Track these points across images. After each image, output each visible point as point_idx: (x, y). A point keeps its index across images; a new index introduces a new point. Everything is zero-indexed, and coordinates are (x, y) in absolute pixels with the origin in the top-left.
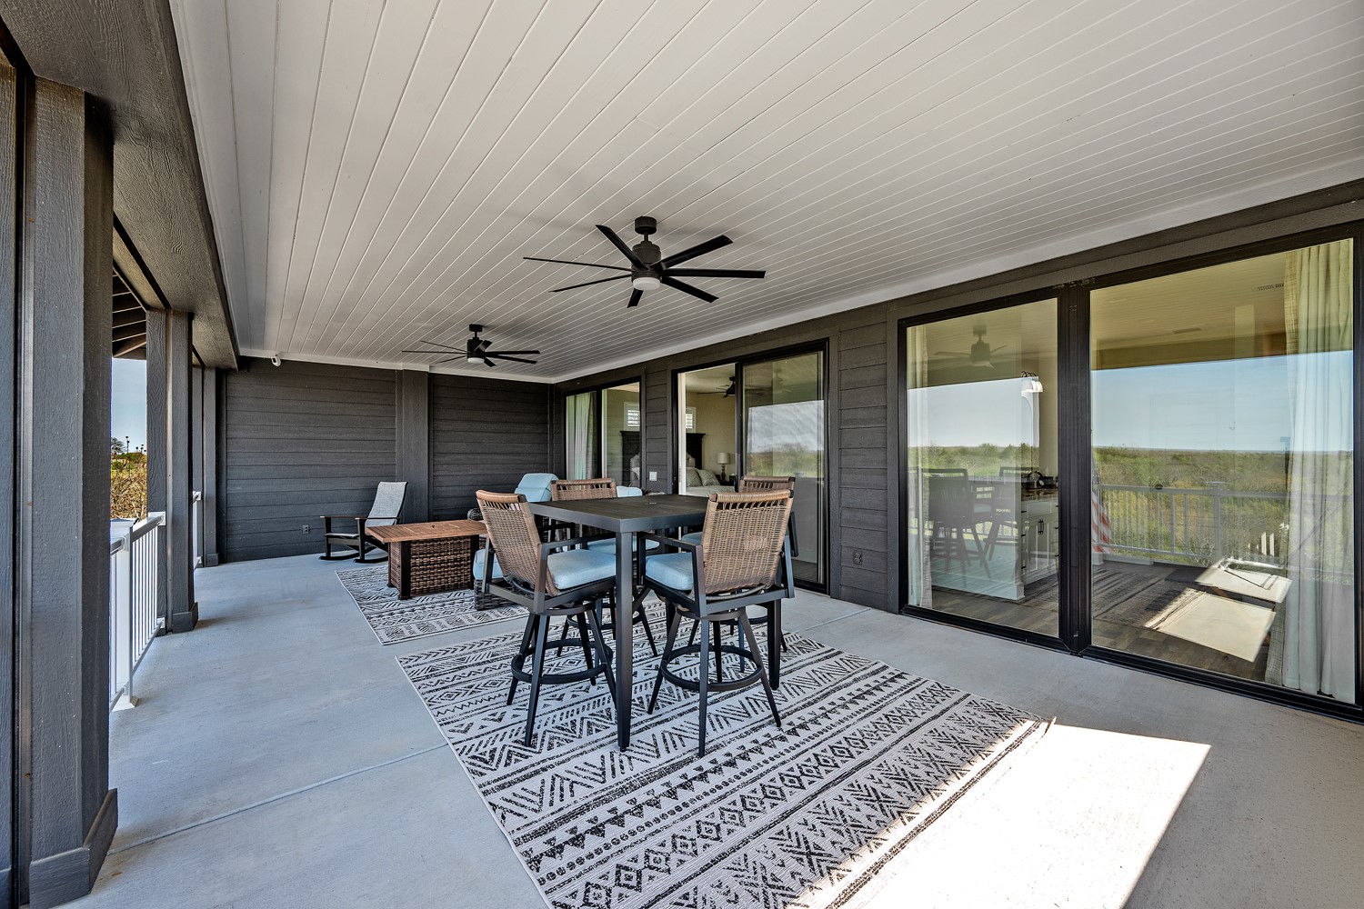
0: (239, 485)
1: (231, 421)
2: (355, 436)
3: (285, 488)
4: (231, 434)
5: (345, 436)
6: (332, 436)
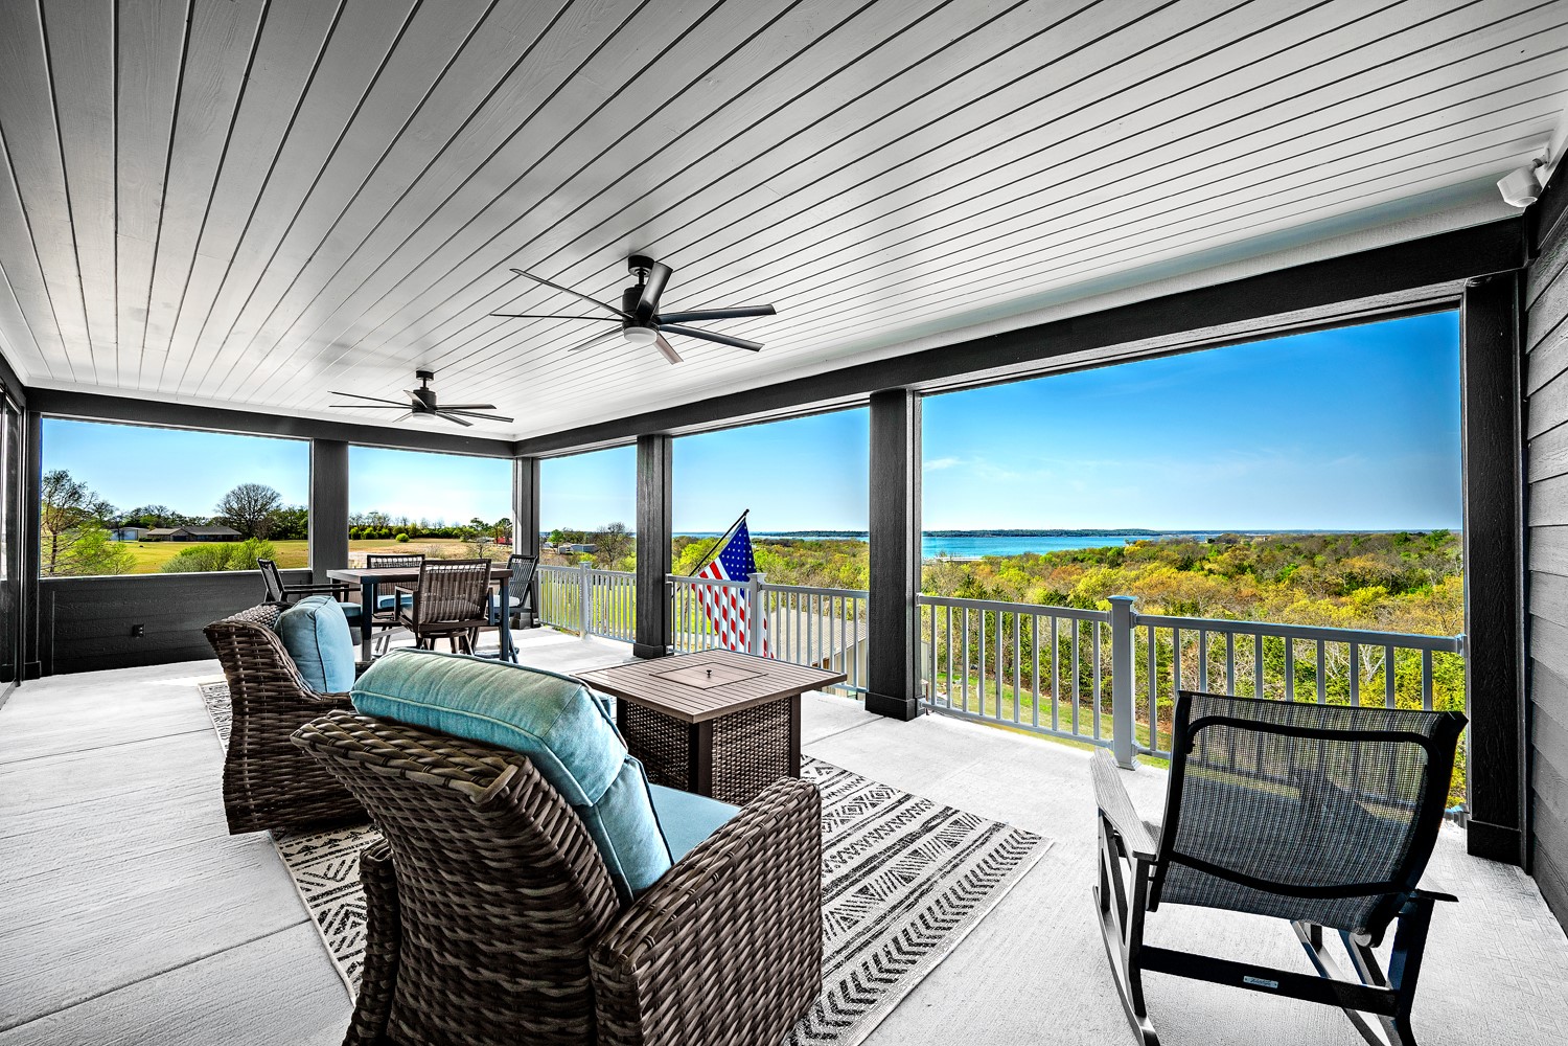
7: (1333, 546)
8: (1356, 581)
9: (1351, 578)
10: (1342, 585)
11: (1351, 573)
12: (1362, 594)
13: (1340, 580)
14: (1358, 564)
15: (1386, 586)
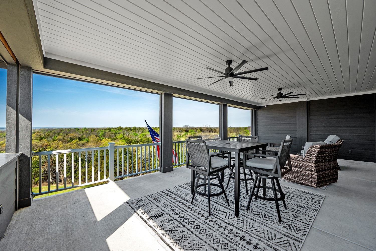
0: (260, 134)
1: (258, 121)
2: (284, 123)
3: (268, 136)
4: (258, 123)
5: (282, 123)
6: (278, 123)
7: (63, 131)
8: (72, 139)
9: (71, 138)
10: (69, 140)
11: (71, 137)
12: (74, 141)
13: (68, 139)
14: (72, 135)
15: (78, 139)
